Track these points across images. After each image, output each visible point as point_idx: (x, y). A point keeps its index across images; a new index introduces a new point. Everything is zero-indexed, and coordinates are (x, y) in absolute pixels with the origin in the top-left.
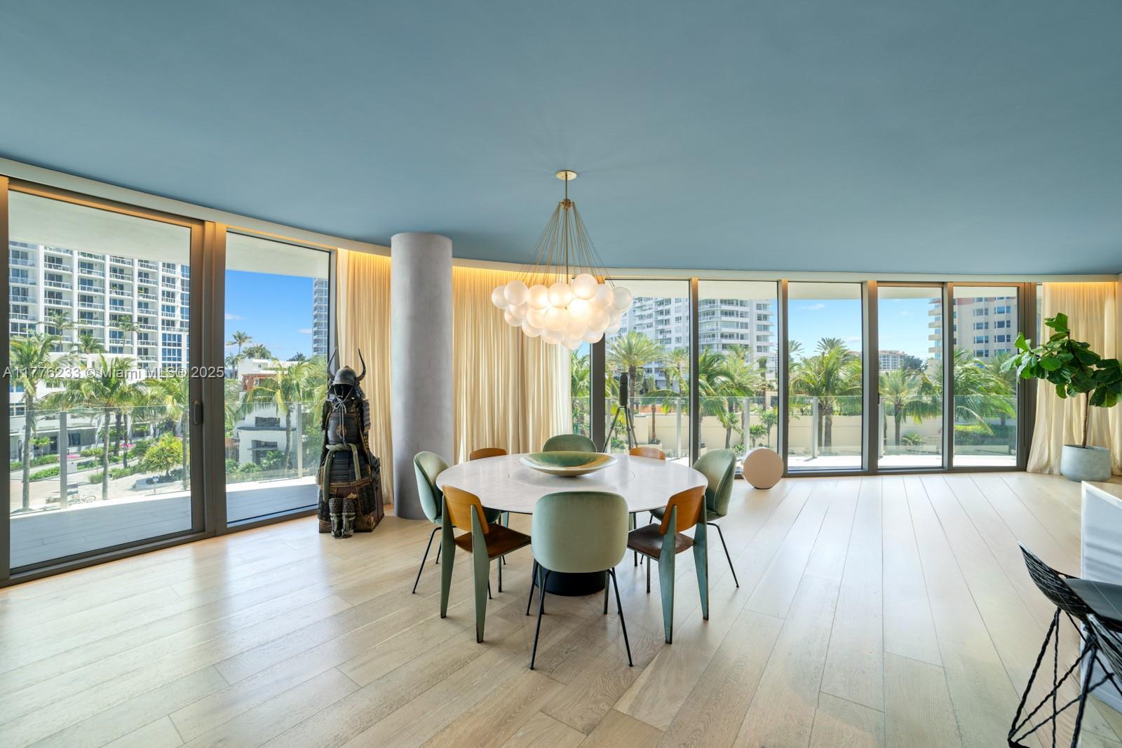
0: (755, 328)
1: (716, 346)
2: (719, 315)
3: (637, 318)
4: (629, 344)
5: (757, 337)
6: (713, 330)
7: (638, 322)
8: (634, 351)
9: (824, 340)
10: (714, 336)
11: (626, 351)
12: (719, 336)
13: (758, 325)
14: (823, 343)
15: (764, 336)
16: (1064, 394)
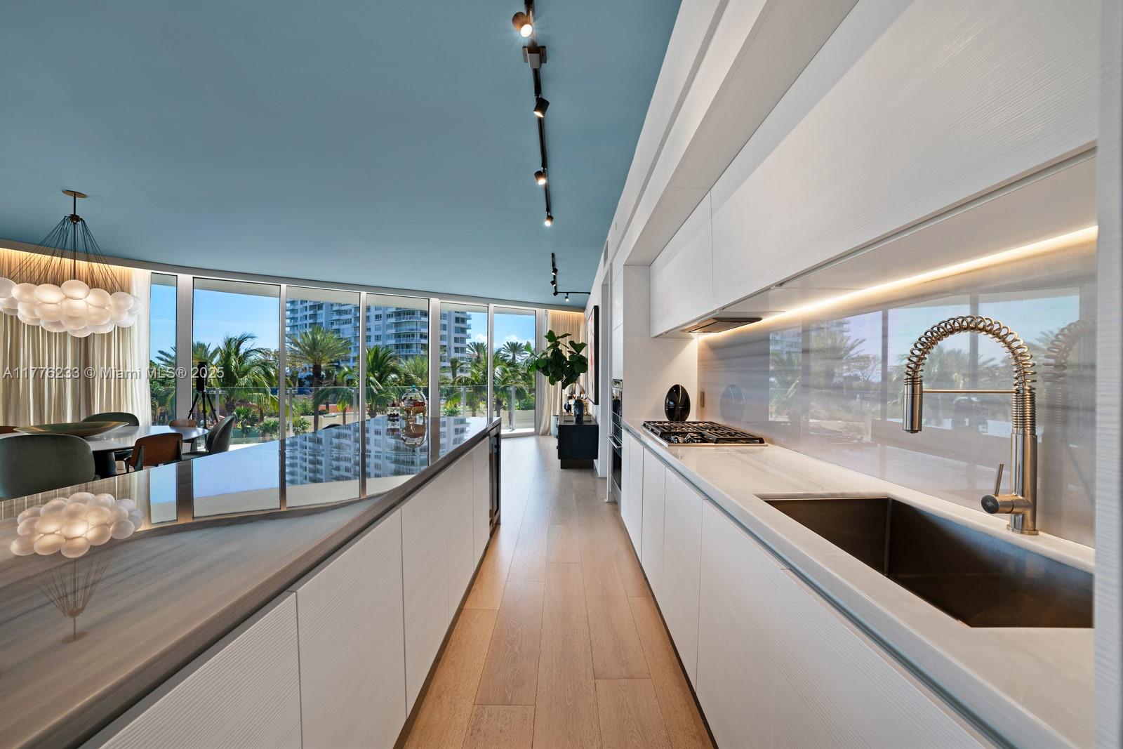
0: (453, 330)
1: (415, 346)
2: (419, 316)
3: (335, 313)
4: (314, 339)
5: (455, 338)
6: (412, 330)
7: (335, 317)
8: (319, 348)
9: (508, 344)
10: (413, 336)
11: (309, 347)
12: (419, 335)
13: (456, 328)
14: (508, 346)
15: (461, 338)
16: (552, 382)
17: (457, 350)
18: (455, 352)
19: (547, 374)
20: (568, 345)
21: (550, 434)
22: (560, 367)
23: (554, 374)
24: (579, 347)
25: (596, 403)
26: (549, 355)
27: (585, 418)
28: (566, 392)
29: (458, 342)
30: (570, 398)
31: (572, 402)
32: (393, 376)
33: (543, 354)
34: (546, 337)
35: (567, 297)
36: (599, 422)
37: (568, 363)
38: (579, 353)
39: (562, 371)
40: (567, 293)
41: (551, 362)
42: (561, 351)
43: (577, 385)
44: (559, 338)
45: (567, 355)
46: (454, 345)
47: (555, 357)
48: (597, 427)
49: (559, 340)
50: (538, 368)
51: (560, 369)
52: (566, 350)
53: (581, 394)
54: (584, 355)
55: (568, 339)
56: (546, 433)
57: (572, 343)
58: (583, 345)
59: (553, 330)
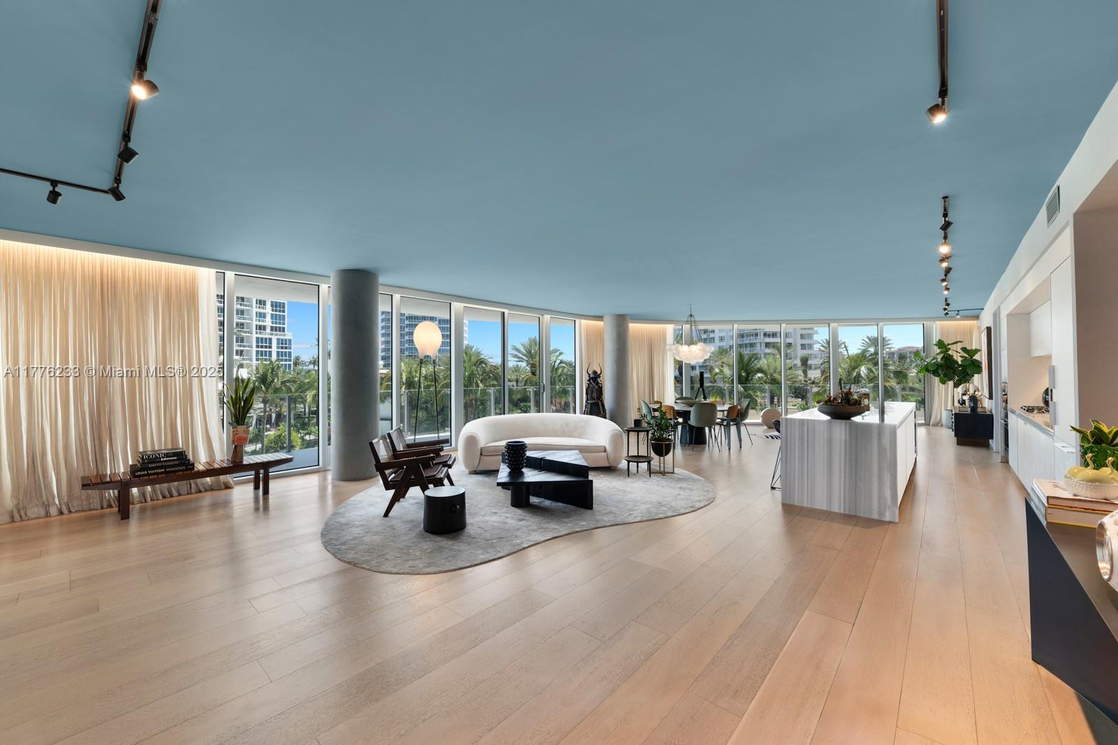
9: (869, 338)
14: (868, 340)
16: (943, 382)
17: (803, 347)
18: (802, 349)
19: (938, 375)
20: (959, 350)
21: (942, 426)
22: (952, 369)
23: (945, 375)
24: (972, 353)
25: (991, 397)
26: (939, 360)
27: (979, 410)
28: (960, 389)
29: (805, 339)
30: (964, 394)
31: (966, 398)
32: (759, 375)
33: (933, 359)
34: (935, 345)
35: (957, 314)
36: (994, 413)
37: (960, 366)
38: (972, 358)
39: (954, 373)
40: (958, 311)
41: (941, 366)
42: (952, 356)
43: (971, 385)
44: (949, 344)
45: (959, 360)
46: (800, 342)
47: (946, 361)
48: (992, 416)
49: (949, 347)
50: (927, 370)
51: (952, 371)
52: (957, 355)
53: (975, 391)
54: (979, 359)
55: (959, 346)
56: (938, 424)
57: (964, 349)
58: (977, 351)
59: (942, 339)
